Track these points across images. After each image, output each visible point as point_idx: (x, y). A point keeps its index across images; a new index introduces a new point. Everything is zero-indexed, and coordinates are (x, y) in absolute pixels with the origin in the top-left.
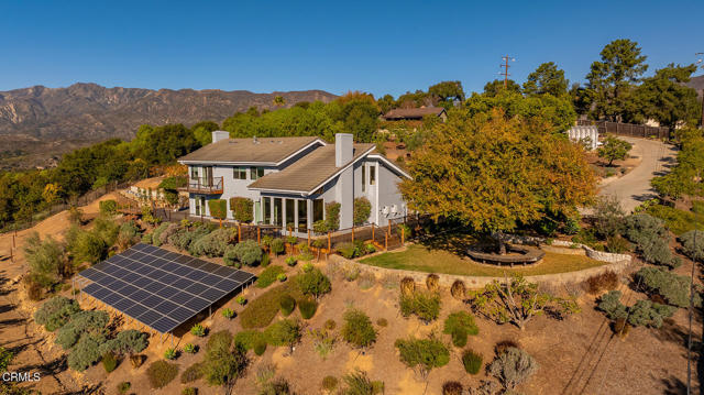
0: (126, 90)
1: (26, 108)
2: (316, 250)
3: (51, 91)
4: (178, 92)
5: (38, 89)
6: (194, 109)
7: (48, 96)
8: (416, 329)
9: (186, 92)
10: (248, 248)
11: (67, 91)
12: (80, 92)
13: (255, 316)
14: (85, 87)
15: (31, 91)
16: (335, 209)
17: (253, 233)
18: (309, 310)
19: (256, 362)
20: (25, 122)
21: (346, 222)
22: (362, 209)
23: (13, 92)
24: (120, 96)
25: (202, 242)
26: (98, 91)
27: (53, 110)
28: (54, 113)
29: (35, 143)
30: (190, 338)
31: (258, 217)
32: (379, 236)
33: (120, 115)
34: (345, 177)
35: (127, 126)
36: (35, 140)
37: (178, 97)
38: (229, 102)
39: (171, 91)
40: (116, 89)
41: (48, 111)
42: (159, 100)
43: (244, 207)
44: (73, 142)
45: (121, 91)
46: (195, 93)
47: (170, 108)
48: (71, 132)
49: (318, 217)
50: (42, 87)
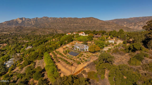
0: (53, 18)
1: (35, 22)
2: (83, 52)
3: (39, 18)
4: (63, 18)
5: (37, 18)
6: (66, 22)
7: (38, 20)
8: (87, 56)
9: (64, 18)
10: (79, 52)
11: (42, 18)
12: (44, 18)
13: (79, 56)
14: (45, 17)
15: (35, 19)
16: (84, 50)
17: (79, 51)
18: (82, 55)
19: (79, 58)
20: (35, 25)
21: (85, 51)
22: (86, 50)
23: (32, 19)
24: (52, 19)
25: (76, 52)
26: (47, 18)
27: (39, 22)
28: (40, 23)
29: (37, 29)
30: (76, 57)
31: (79, 50)
32: (87, 52)
33: (52, 23)
34: (85, 48)
35: (53, 25)
36: (37, 28)
37: (63, 19)
38: (73, 20)
39: (61, 18)
40: (51, 18)
41: (38, 22)
42: (59, 20)
43: (78, 49)
44: (44, 29)
45: (52, 18)
46: (66, 18)
47: (61, 21)
48: (43, 26)
49: (83, 50)
50: (38, 18)
